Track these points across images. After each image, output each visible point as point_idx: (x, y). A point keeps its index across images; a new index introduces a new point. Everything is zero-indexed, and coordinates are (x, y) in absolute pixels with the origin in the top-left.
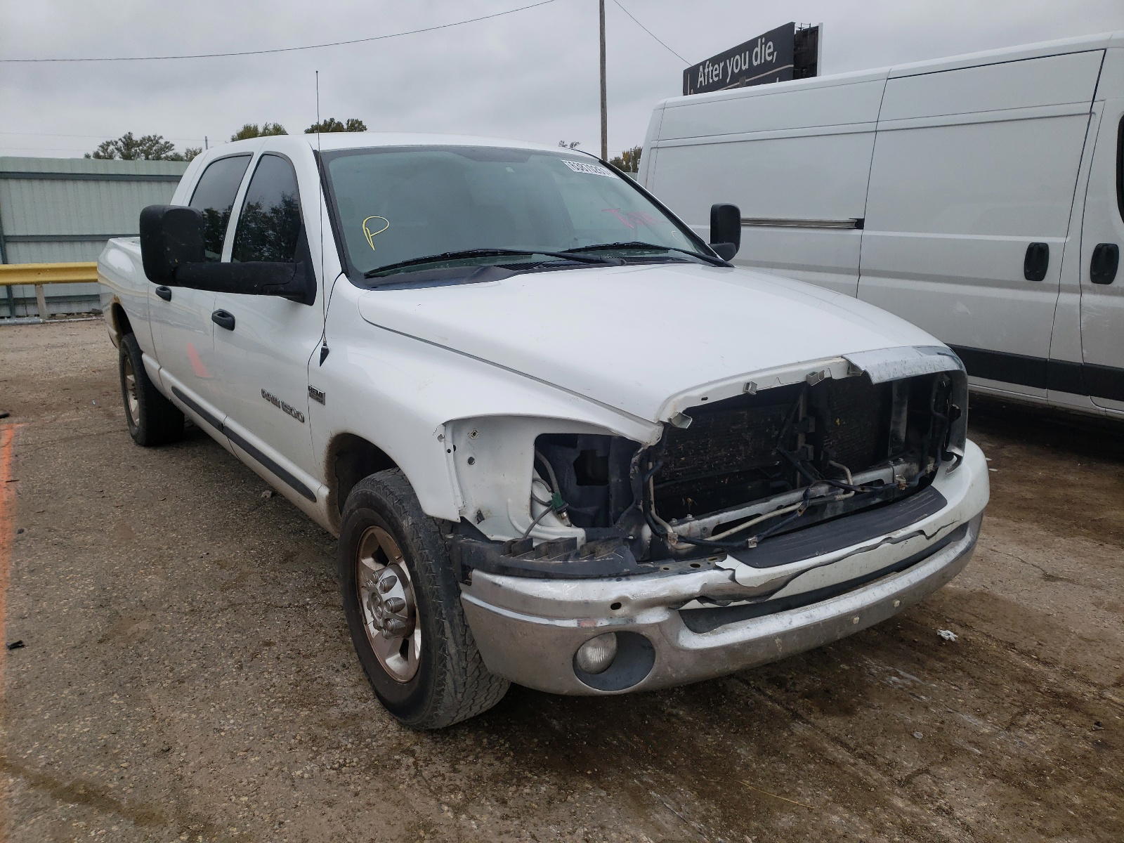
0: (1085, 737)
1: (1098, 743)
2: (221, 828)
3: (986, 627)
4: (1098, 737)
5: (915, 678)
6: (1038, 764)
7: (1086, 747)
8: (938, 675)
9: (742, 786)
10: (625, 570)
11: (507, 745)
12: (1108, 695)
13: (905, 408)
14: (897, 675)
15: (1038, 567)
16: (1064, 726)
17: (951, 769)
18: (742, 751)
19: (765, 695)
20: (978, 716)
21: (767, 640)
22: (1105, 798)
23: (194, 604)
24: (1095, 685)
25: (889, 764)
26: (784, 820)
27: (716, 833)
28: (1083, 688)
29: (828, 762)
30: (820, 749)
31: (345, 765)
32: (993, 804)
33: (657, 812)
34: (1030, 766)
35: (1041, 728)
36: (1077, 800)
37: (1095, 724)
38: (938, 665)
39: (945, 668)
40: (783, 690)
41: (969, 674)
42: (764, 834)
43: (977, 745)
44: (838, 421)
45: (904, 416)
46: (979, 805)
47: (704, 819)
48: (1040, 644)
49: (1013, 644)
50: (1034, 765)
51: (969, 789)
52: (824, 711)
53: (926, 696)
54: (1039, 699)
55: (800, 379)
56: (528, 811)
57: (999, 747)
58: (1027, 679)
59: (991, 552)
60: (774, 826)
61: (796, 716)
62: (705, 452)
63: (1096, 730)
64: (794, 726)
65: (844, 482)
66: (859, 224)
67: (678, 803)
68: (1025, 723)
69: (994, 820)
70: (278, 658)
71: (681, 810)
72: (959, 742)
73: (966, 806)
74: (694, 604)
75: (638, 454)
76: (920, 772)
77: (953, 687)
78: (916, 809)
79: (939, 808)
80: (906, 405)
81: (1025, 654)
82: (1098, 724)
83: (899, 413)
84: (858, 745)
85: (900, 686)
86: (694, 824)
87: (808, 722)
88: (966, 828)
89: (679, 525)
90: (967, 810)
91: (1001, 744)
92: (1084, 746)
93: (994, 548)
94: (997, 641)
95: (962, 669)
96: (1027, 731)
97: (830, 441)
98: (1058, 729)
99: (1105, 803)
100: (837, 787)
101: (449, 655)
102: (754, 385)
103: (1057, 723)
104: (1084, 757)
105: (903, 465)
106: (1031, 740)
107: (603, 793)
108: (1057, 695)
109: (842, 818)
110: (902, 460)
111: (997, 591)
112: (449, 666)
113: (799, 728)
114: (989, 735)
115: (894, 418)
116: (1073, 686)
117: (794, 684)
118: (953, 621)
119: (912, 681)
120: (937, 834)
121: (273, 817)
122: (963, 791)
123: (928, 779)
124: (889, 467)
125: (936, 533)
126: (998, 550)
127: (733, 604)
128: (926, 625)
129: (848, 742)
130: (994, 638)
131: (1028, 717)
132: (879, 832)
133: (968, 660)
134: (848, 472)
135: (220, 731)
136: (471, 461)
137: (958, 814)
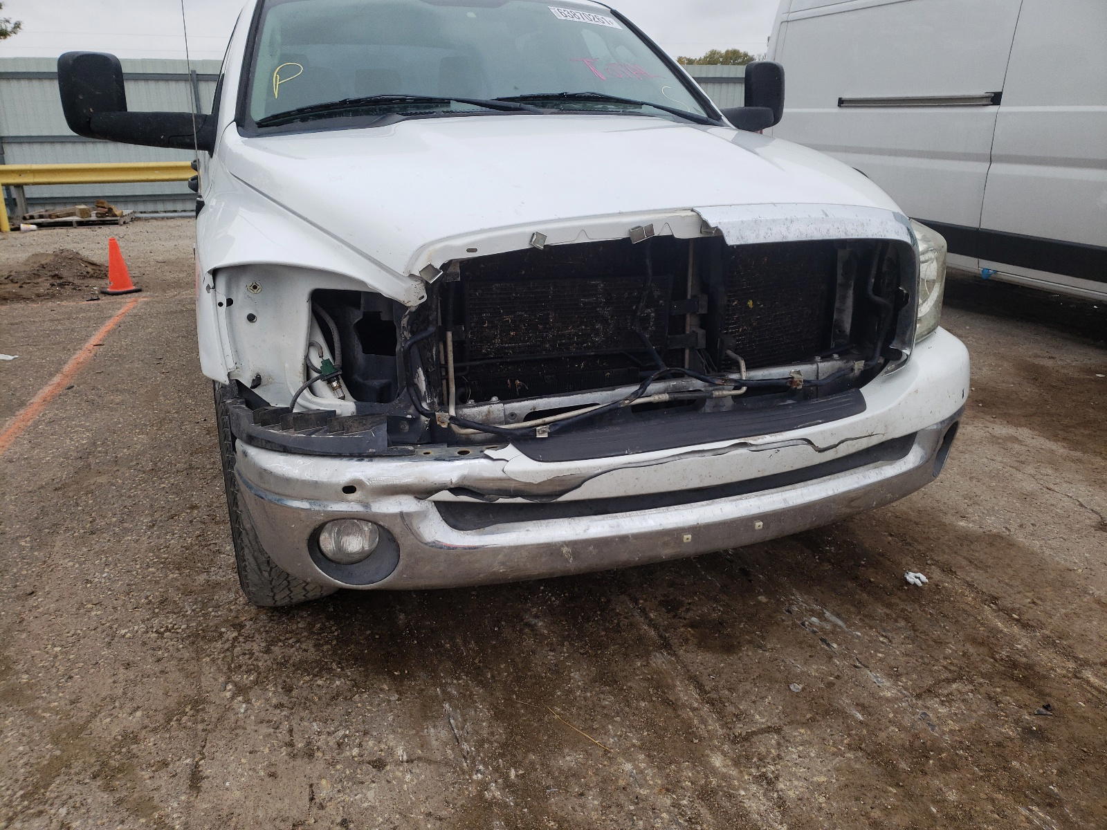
0: (1017, 722)
1: (1031, 731)
2: (17, 673)
3: (976, 576)
4: (1035, 723)
5: (840, 623)
6: (929, 743)
7: (1011, 733)
8: (872, 623)
9: (548, 712)
10: (370, 450)
11: (336, 634)
12: (1088, 674)
13: (851, 292)
14: (821, 616)
15: (1097, 513)
16: (997, 703)
17: (809, 732)
18: (575, 675)
19: (647, 617)
20: (889, 676)
21: (551, 549)
22: (993, 800)
23: (159, 464)
24: (1076, 659)
25: (736, 716)
26: (568, 758)
27: (483, 759)
28: (1057, 660)
29: (667, 703)
30: (668, 687)
31: (170, 631)
32: (834, 781)
33: (434, 727)
34: (917, 743)
35: (964, 700)
36: (952, 796)
37: (1044, 707)
38: (881, 610)
39: (887, 615)
40: (672, 614)
41: (913, 626)
42: (536, 770)
43: (862, 707)
44: (750, 303)
45: (850, 302)
46: (815, 779)
47: (480, 744)
48: (1034, 603)
49: (997, 598)
50: (923, 743)
51: (815, 759)
52: (703, 644)
53: (839, 645)
54: (985, 668)
55: (620, 235)
56: (305, 703)
57: (891, 715)
58: (988, 642)
59: (1045, 489)
60: (552, 763)
61: (666, 646)
62: (545, 328)
63: (1040, 714)
64: (655, 656)
65: (734, 376)
66: (996, 99)
67: (465, 721)
68: (946, 692)
69: (822, 799)
70: (191, 522)
71: (463, 728)
72: (845, 701)
73: (799, 778)
74: (446, 496)
75: (406, 316)
76: (769, 730)
77: (881, 639)
78: (734, 772)
79: (764, 776)
80: (852, 288)
81: (1007, 612)
82: (1047, 707)
83: (844, 298)
84: (715, 689)
85: (815, 629)
86: (465, 746)
87: (675, 655)
88: (781, 803)
89: (474, 407)
90: (796, 783)
91: (895, 712)
92: (1009, 731)
93: (1052, 486)
94: (978, 592)
95: (907, 620)
96: (943, 701)
97: (739, 327)
98: (986, 705)
99: (990, 807)
100: (655, 732)
101: (244, 529)
102: (544, 237)
103: (990, 698)
104: (999, 745)
105: (835, 362)
106: (939, 712)
107: (395, 697)
108: (1015, 665)
109: (636, 767)
110: (836, 356)
111: (1020, 538)
112: (246, 541)
113: (660, 660)
114: (888, 700)
115: (837, 305)
116: (1046, 658)
117: (688, 610)
118: (936, 563)
119: (835, 625)
120: (739, 805)
121: (69, 669)
122: (807, 760)
123: (774, 739)
124: (812, 364)
125: (837, 445)
126: (1056, 489)
127: (501, 500)
128: (899, 564)
129: (705, 683)
130: (977, 588)
131: (954, 686)
132: (668, 790)
133: (924, 610)
134: (743, 364)
135: (88, 581)
136: (251, 318)
137: (781, 786)
